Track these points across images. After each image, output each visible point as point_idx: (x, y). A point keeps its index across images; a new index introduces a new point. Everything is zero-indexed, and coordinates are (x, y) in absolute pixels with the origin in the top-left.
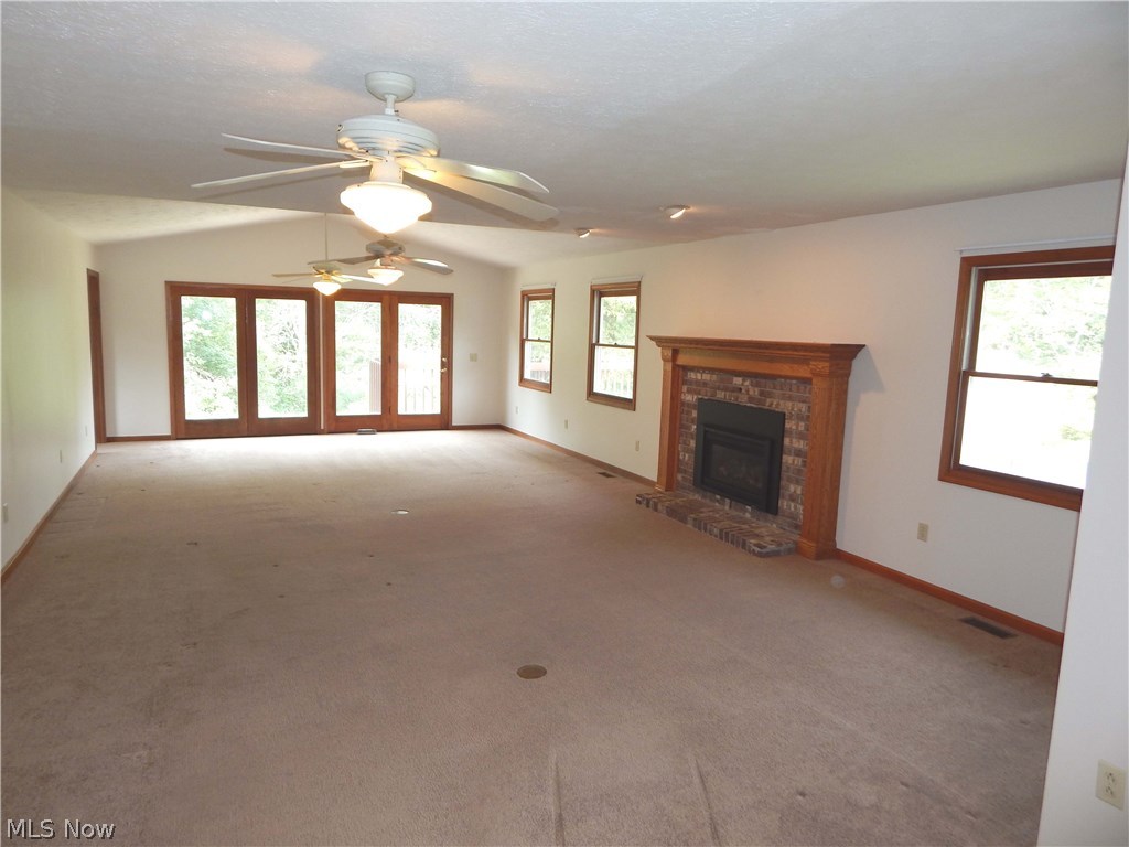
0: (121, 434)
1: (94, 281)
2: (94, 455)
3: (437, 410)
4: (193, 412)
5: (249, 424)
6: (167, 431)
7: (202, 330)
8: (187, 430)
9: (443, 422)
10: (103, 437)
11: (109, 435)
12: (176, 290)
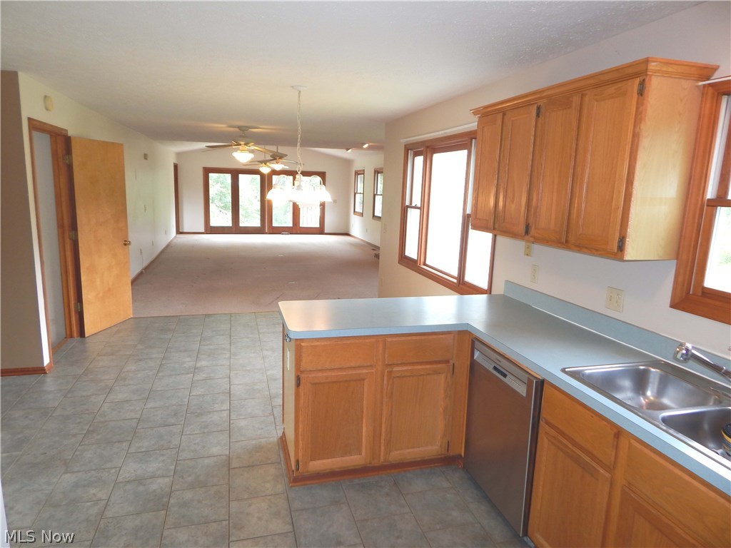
0: (185, 231)
1: (176, 167)
2: (175, 237)
3: (318, 226)
4: (213, 223)
5: (236, 229)
6: (203, 231)
7: (222, 189)
8: (211, 230)
9: (320, 231)
10: (179, 232)
11: (181, 231)
12: (207, 171)
